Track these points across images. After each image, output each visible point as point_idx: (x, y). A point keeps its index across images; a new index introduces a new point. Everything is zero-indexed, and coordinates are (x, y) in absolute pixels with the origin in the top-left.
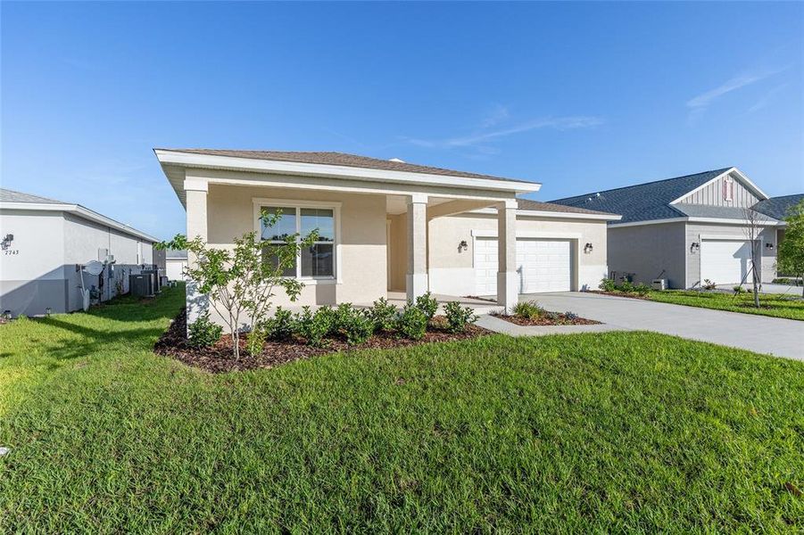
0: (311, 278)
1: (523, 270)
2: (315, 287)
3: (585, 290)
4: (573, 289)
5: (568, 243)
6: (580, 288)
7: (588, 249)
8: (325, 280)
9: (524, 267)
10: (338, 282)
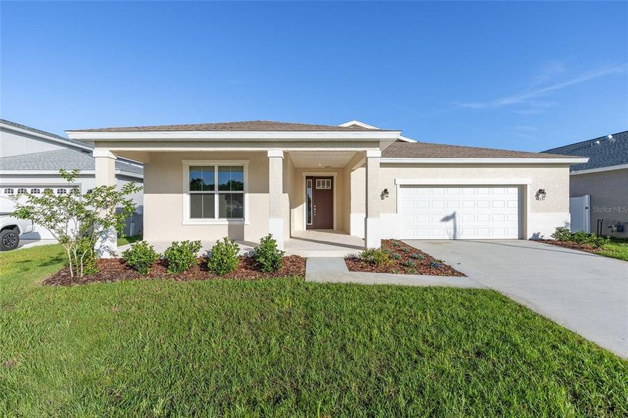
0: (226, 219)
1: (457, 216)
2: (227, 226)
3: (536, 238)
4: (522, 236)
5: (516, 190)
6: (529, 236)
7: (541, 196)
8: (236, 222)
9: (457, 213)
10: (246, 223)
